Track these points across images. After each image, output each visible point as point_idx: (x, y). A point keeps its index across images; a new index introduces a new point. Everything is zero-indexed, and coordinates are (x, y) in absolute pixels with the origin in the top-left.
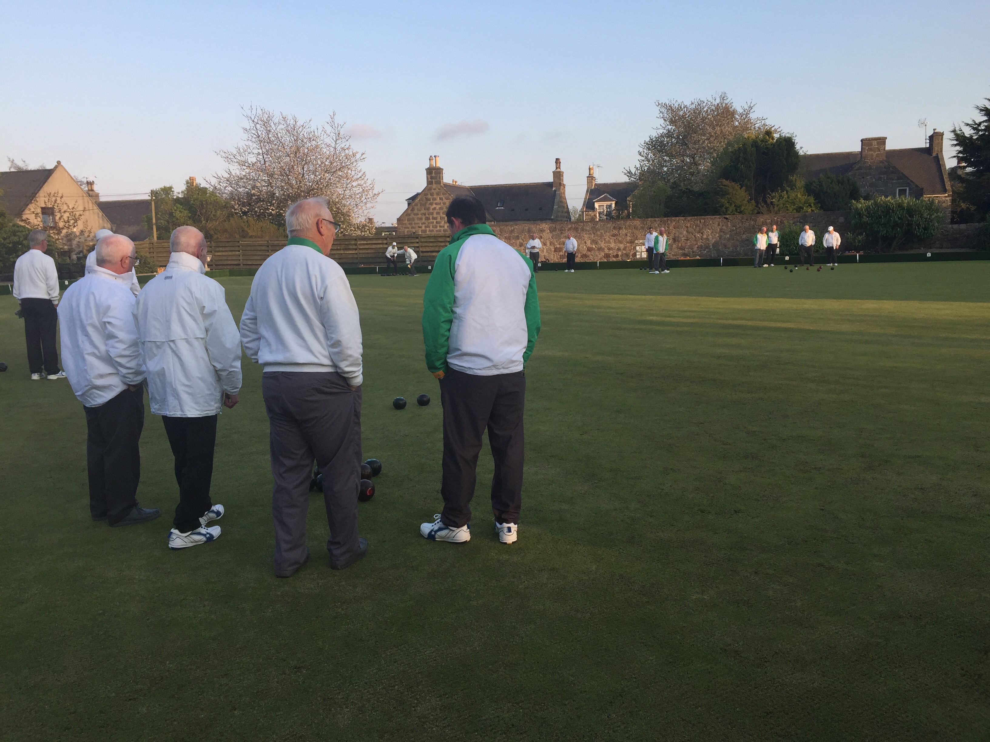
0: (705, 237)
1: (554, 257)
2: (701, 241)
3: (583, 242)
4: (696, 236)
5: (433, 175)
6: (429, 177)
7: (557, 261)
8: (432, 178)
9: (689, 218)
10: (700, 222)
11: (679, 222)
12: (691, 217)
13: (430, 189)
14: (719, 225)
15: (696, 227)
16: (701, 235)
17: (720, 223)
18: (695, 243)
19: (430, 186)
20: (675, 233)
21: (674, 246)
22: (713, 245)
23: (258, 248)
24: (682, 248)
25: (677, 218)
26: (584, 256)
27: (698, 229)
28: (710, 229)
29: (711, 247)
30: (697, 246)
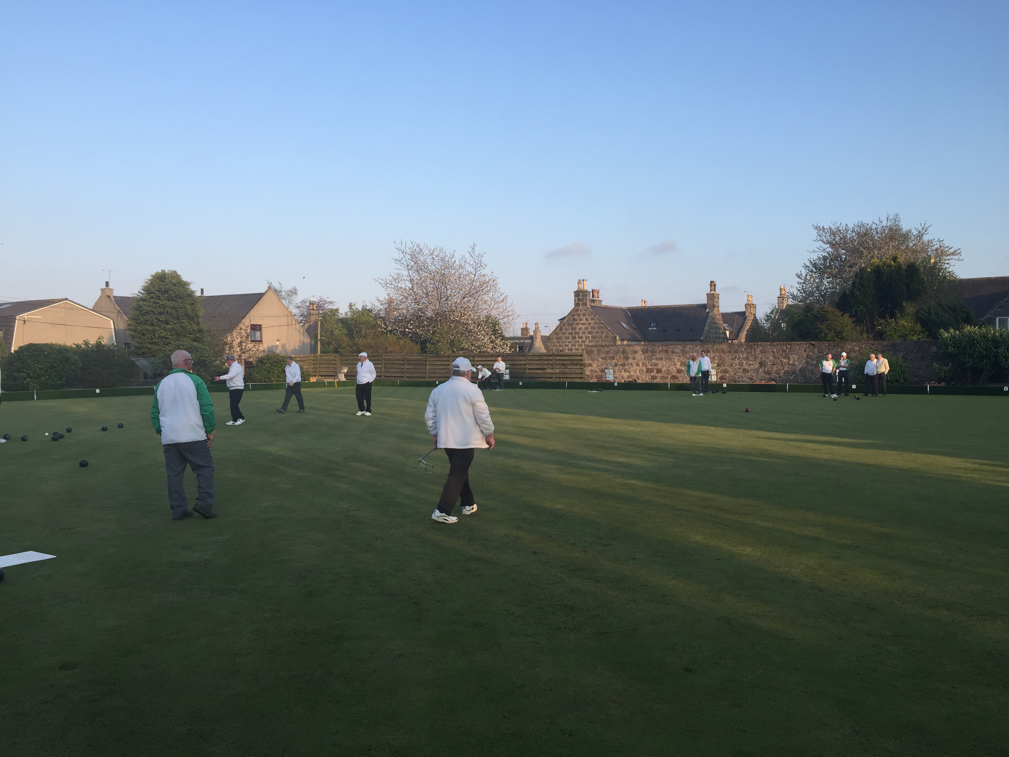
0: (791, 362)
1: (646, 377)
2: (788, 366)
3: (673, 364)
5: (581, 297)
6: (577, 299)
7: (649, 381)
8: (579, 300)
10: (787, 347)
11: (765, 347)
12: (777, 343)
13: (577, 310)
14: (805, 351)
15: (782, 352)
16: (788, 360)
17: (807, 349)
18: (781, 368)
19: (577, 307)
20: (761, 358)
21: (760, 370)
22: (800, 372)
23: (396, 362)
24: (768, 373)
25: (764, 343)
26: (674, 377)
29: (798, 373)
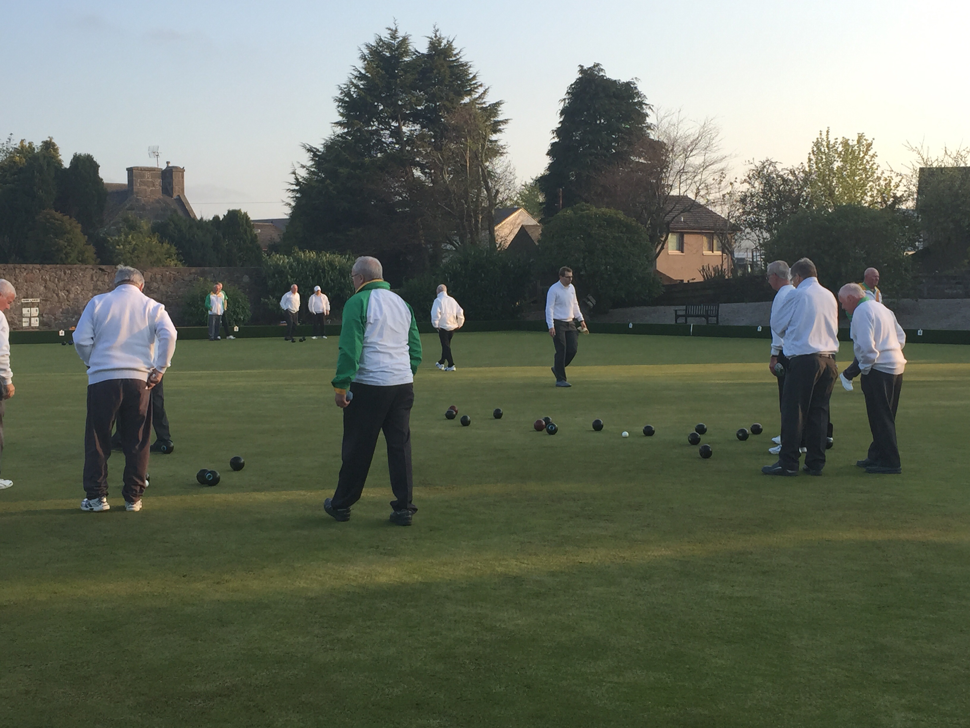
0: (72, 296)
2: (68, 303)
4: (60, 295)
9: (48, 267)
11: (32, 272)
12: (51, 266)
14: (92, 279)
15: (58, 281)
16: (67, 293)
17: (94, 278)
18: (58, 305)
20: (27, 289)
25: (31, 266)
27: (61, 284)
28: (78, 285)
30: (61, 310)
